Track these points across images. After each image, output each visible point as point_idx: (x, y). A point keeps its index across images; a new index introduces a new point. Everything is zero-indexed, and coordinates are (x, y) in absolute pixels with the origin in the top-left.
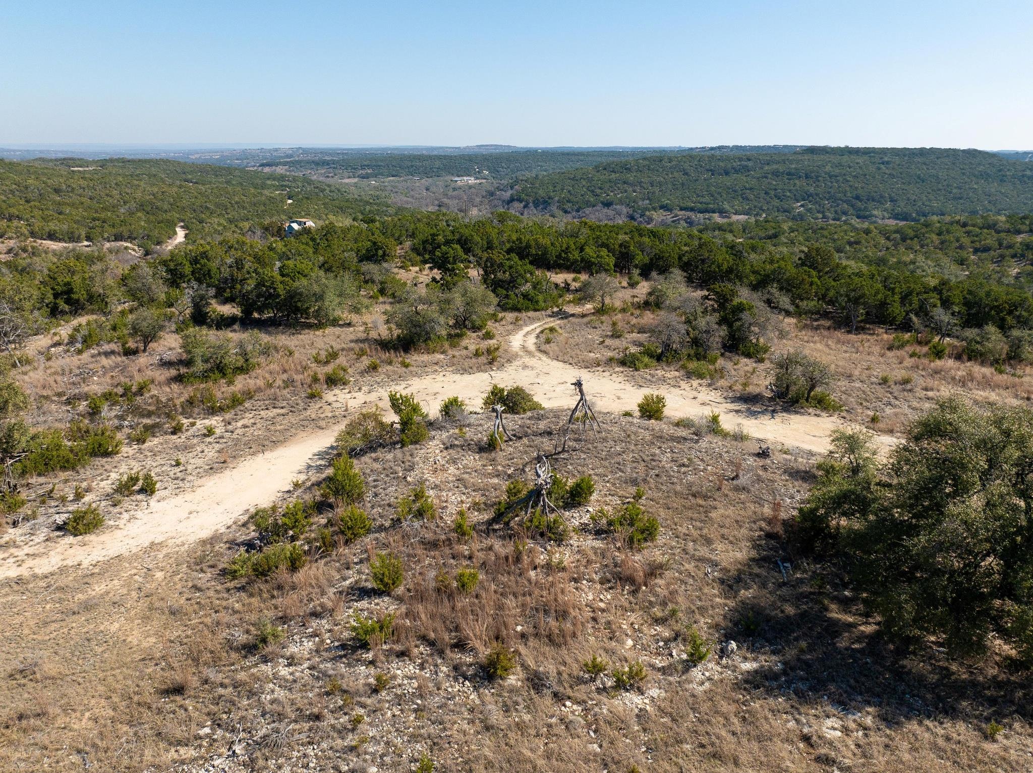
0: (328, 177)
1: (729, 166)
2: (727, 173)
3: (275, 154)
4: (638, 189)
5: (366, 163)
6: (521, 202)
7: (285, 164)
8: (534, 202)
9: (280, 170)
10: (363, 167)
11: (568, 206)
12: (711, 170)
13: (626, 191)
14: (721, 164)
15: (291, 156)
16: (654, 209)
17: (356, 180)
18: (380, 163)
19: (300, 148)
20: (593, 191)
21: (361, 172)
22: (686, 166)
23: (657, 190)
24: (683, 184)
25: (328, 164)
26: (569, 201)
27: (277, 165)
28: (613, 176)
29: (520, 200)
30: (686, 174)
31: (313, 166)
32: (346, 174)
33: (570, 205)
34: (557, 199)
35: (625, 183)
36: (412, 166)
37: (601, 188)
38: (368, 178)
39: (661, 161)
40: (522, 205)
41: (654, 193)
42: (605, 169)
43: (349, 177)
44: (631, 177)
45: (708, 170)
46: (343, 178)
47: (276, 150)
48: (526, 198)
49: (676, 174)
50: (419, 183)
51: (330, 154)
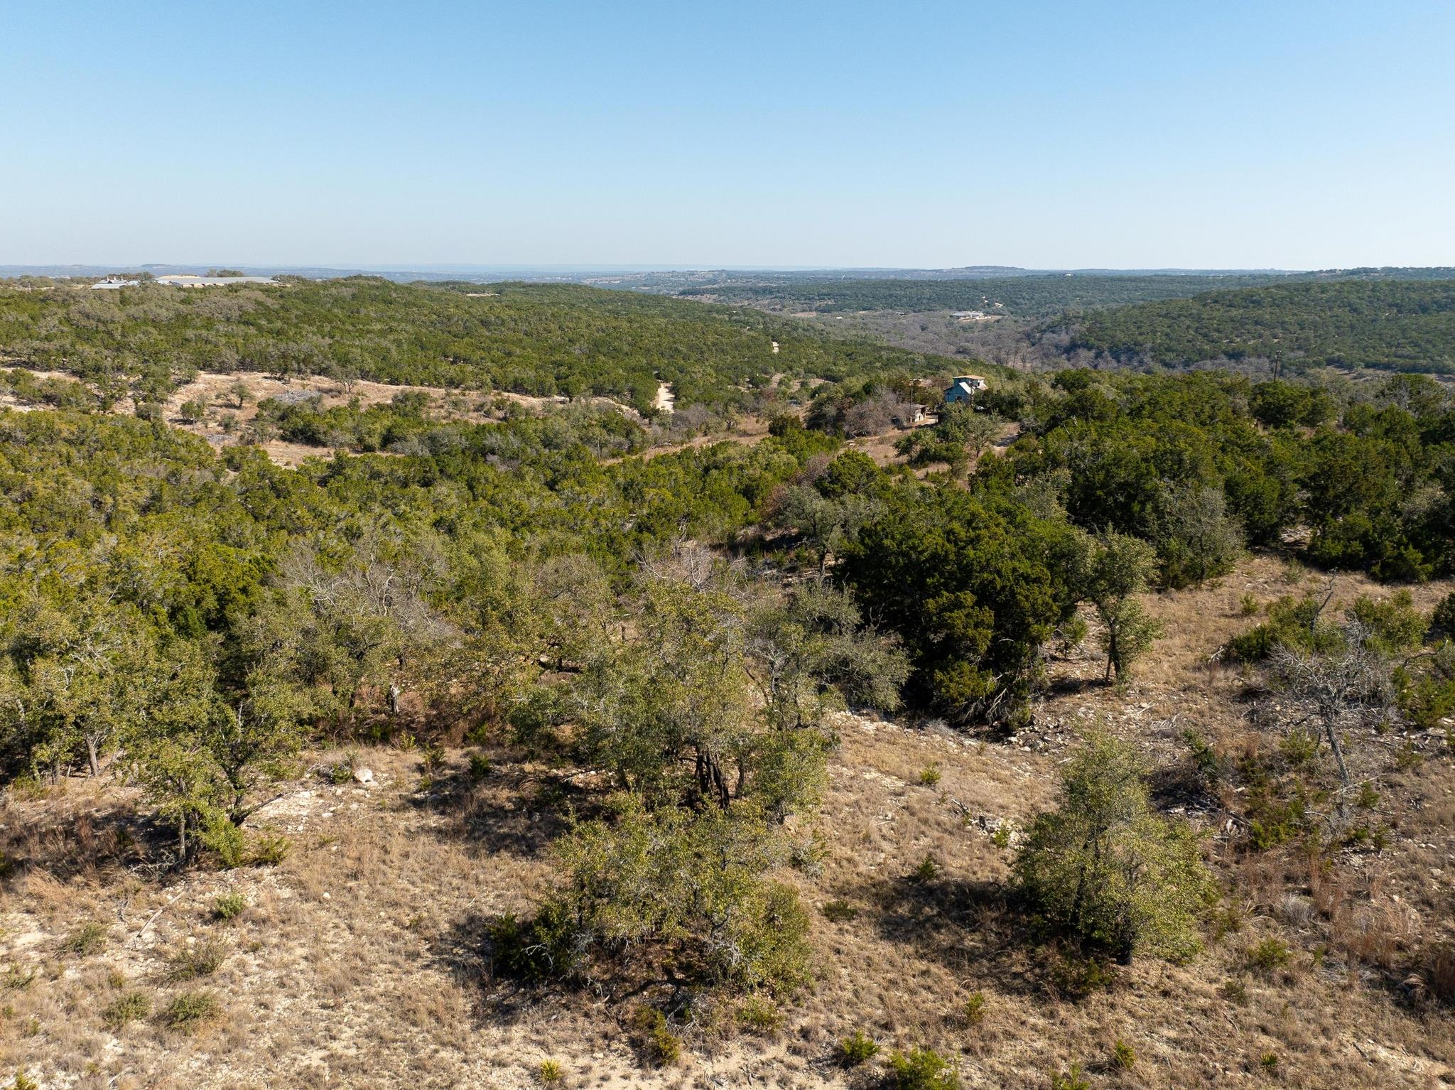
0: (774, 309)
1: (1428, 298)
2: (1424, 310)
3: (691, 278)
4: (1279, 331)
5: (824, 291)
6: (1090, 349)
7: (713, 292)
8: (1110, 349)
9: (707, 299)
10: (821, 297)
11: (1169, 357)
12: (1396, 305)
13: (1261, 336)
14: (1413, 295)
15: (715, 282)
16: (1318, 364)
17: (814, 314)
18: (845, 292)
19: (723, 271)
20: (1205, 336)
21: (818, 303)
22: (1353, 298)
23: (1311, 334)
24: (1352, 327)
25: (771, 293)
26: (1169, 349)
27: (703, 293)
28: (1234, 312)
29: (1089, 347)
30: (1354, 310)
31: (750, 295)
32: (799, 306)
33: (1172, 355)
34: (1149, 345)
35: (1256, 323)
36: (891, 296)
37: (1218, 331)
38: (829, 311)
39: (1307, 290)
40: (1092, 354)
41: (1306, 339)
42: (1216, 302)
43: (804, 311)
44: (1266, 314)
45: (1390, 305)
46: (795, 311)
47: (692, 273)
48: (1096, 343)
49: (1339, 311)
50: (911, 319)
51: (767, 279)
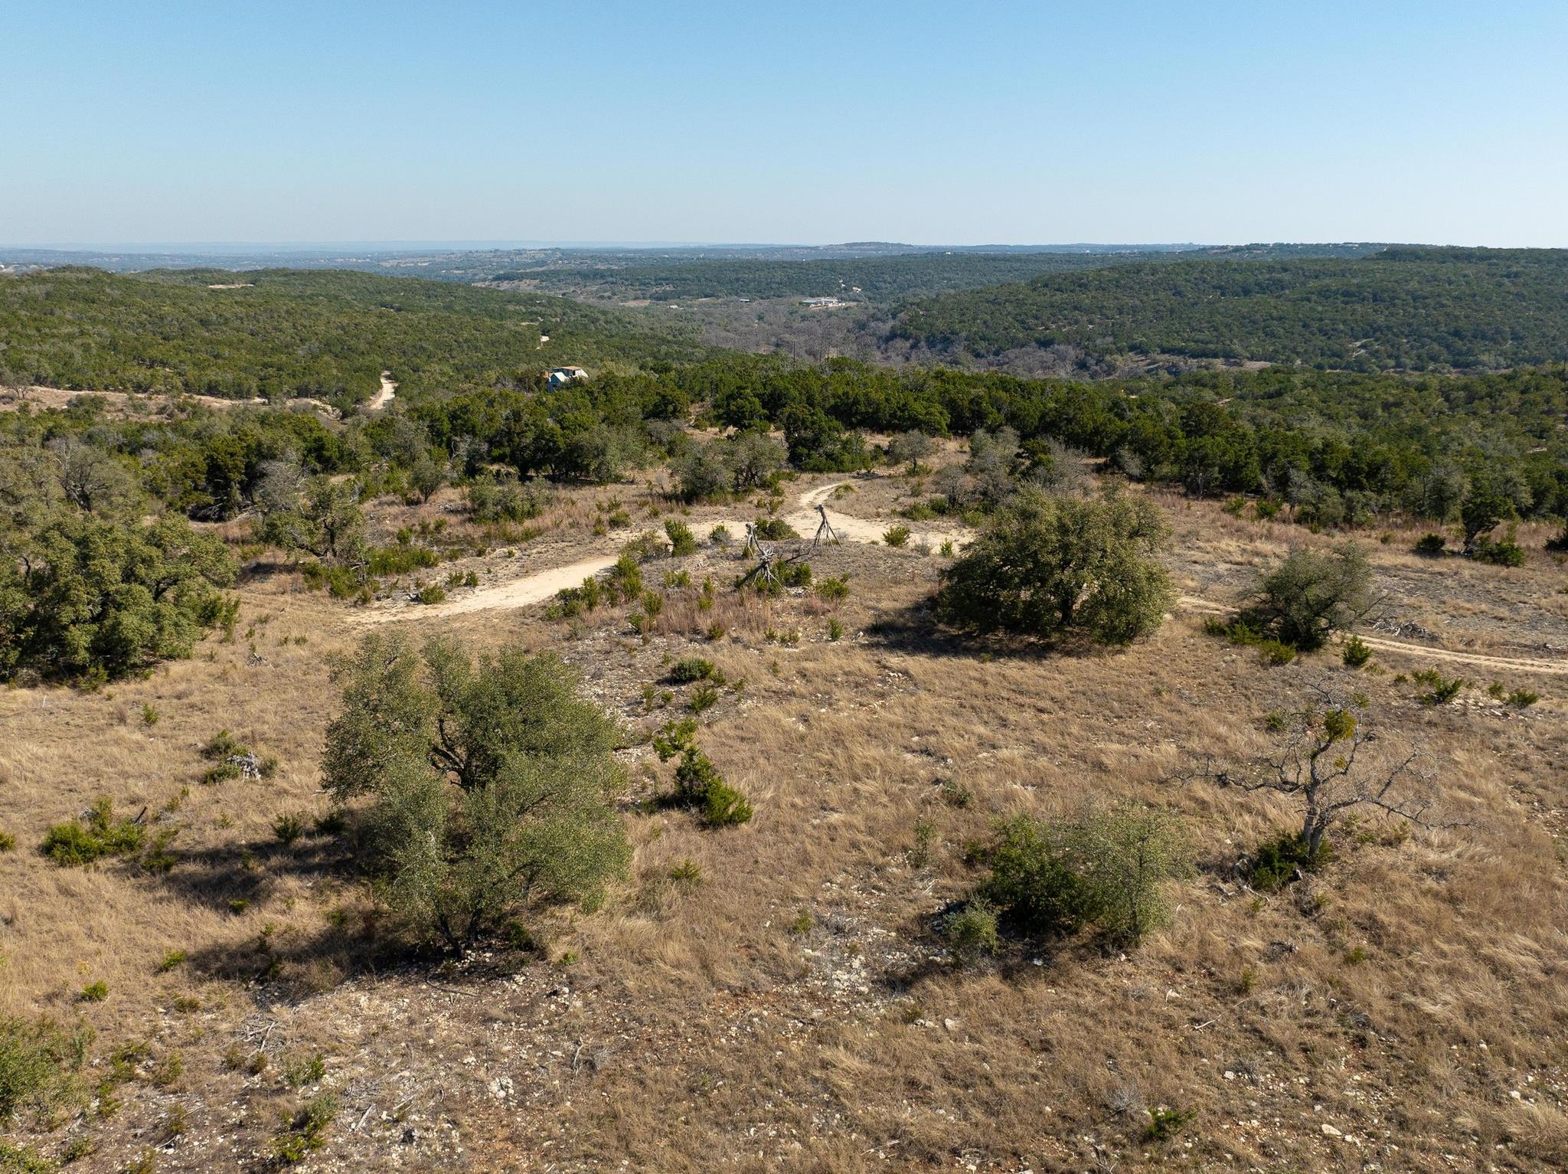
0: (602, 297)
1: (1251, 280)
2: (1247, 292)
3: (517, 259)
4: (1097, 318)
5: (663, 275)
6: (907, 339)
7: (533, 276)
8: (927, 339)
9: (526, 287)
10: (659, 282)
11: (982, 346)
12: (1220, 287)
13: (1077, 322)
14: (1238, 277)
15: (543, 263)
16: (1120, 351)
17: (647, 303)
18: (685, 275)
19: (558, 249)
20: (1023, 322)
21: (655, 289)
22: (1180, 281)
23: (1128, 320)
24: (1172, 311)
25: (603, 277)
26: (984, 338)
27: (521, 277)
28: (1058, 296)
29: (905, 337)
30: (1178, 293)
31: (579, 279)
32: (631, 293)
33: (984, 344)
34: (964, 334)
35: (1076, 308)
36: (737, 280)
37: (1036, 318)
38: (666, 299)
39: (1139, 271)
40: (908, 344)
41: (1122, 325)
42: (1046, 286)
43: (636, 298)
44: (1086, 300)
45: (1214, 287)
46: (626, 299)
47: (519, 253)
48: (914, 332)
49: (1162, 295)
50: (748, 306)
51: (606, 260)
